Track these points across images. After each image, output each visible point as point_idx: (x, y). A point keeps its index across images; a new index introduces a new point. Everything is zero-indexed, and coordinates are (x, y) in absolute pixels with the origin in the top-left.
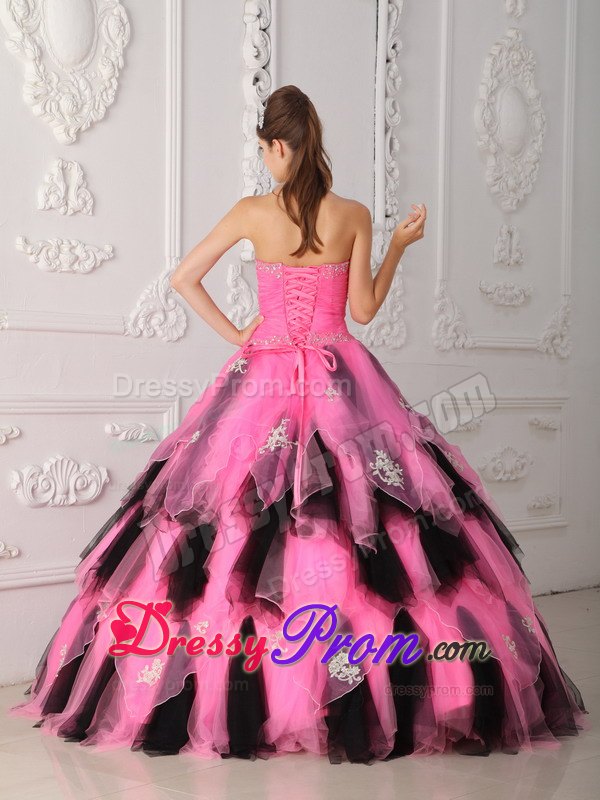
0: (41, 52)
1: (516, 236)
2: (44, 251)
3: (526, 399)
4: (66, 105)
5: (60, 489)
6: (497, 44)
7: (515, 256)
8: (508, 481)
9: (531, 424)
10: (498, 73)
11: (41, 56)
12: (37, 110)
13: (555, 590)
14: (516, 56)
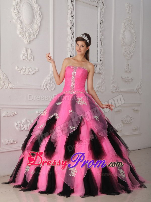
0: (21, 22)
1: (130, 65)
2: (22, 70)
3: (132, 104)
4: (27, 35)
5: (26, 127)
6: (125, 20)
7: (130, 70)
8: (128, 123)
9: (133, 109)
10: (125, 27)
11: (21, 23)
12: (20, 36)
13: (138, 149)
14: (129, 23)
